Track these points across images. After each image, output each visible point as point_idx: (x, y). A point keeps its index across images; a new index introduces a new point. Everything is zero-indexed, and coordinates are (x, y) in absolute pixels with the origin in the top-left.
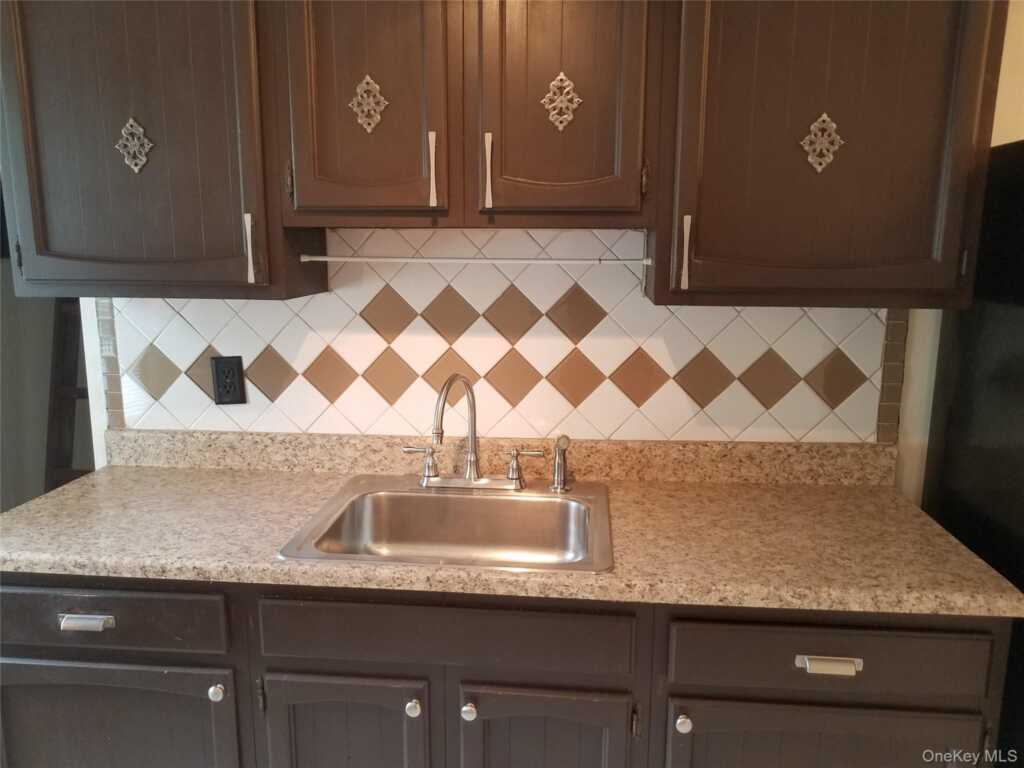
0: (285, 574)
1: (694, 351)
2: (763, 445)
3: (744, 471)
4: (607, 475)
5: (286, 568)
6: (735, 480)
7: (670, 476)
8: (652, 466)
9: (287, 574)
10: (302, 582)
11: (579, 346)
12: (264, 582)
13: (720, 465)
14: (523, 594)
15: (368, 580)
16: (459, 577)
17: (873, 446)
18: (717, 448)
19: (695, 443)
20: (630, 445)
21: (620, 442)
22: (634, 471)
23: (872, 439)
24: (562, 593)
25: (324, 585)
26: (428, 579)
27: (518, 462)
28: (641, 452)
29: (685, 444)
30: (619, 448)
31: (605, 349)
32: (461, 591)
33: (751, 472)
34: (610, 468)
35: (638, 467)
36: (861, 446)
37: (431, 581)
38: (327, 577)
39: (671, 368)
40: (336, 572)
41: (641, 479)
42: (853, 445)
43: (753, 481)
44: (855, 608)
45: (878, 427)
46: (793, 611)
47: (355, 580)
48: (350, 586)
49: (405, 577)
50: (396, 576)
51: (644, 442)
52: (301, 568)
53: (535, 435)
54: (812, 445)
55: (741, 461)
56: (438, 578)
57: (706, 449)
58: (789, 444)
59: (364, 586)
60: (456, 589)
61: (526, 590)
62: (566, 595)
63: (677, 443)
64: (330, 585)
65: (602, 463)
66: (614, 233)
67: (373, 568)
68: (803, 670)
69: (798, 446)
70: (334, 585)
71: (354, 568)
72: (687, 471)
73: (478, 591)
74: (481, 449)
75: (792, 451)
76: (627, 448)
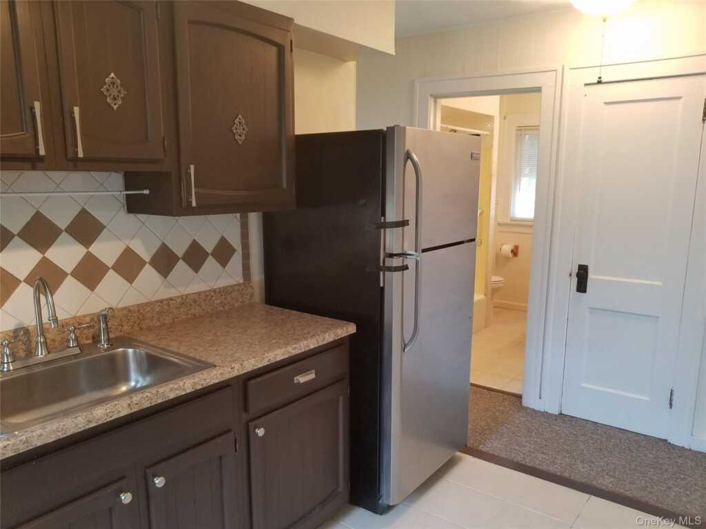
0: (24, 443)
1: (157, 245)
2: (199, 294)
3: (193, 311)
4: (121, 331)
5: (24, 438)
6: (189, 316)
7: (156, 323)
8: (146, 318)
9: (27, 441)
10: (39, 444)
11: (90, 250)
12: (7, 456)
13: (182, 310)
14: (184, 393)
15: (90, 422)
16: (147, 396)
17: (244, 284)
18: (179, 300)
19: (167, 300)
20: (131, 309)
21: (125, 308)
22: (136, 325)
23: (241, 281)
24: (203, 385)
25: (58, 438)
26: (129, 405)
27: (75, 335)
28: (139, 311)
29: (161, 301)
30: (125, 312)
31: (106, 250)
32: (150, 405)
33: (196, 310)
34: (122, 326)
35: (138, 322)
36: (239, 285)
37: (132, 406)
38: (59, 432)
39: (146, 257)
40: (64, 425)
41: (141, 329)
42: (237, 285)
43: (197, 315)
44: (312, 347)
45: (243, 274)
46: (295, 355)
47: (79, 426)
48: (77, 431)
49: (113, 410)
50: (108, 411)
51: (138, 305)
52: (34, 434)
53: (68, 317)
54: (220, 288)
55: (191, 305)
56: (135, 402)
57: (173, 302)
58: (210, 291)
59: (87, 427)
60: (147, 405)
61: (185, 390)
62: (205, 385)
63: (157, 301)
64: (61, 437)
65: (116, 324)
66: (104, 174)
67: (89, 413)
68: (299, 383)
69: (214, 291)
70: (64, 436)
71: (76, 418)
72: (164, 317)
73: (160, 401)
74: (32, 334)
75: (212, 294)
76: (130, 311)
